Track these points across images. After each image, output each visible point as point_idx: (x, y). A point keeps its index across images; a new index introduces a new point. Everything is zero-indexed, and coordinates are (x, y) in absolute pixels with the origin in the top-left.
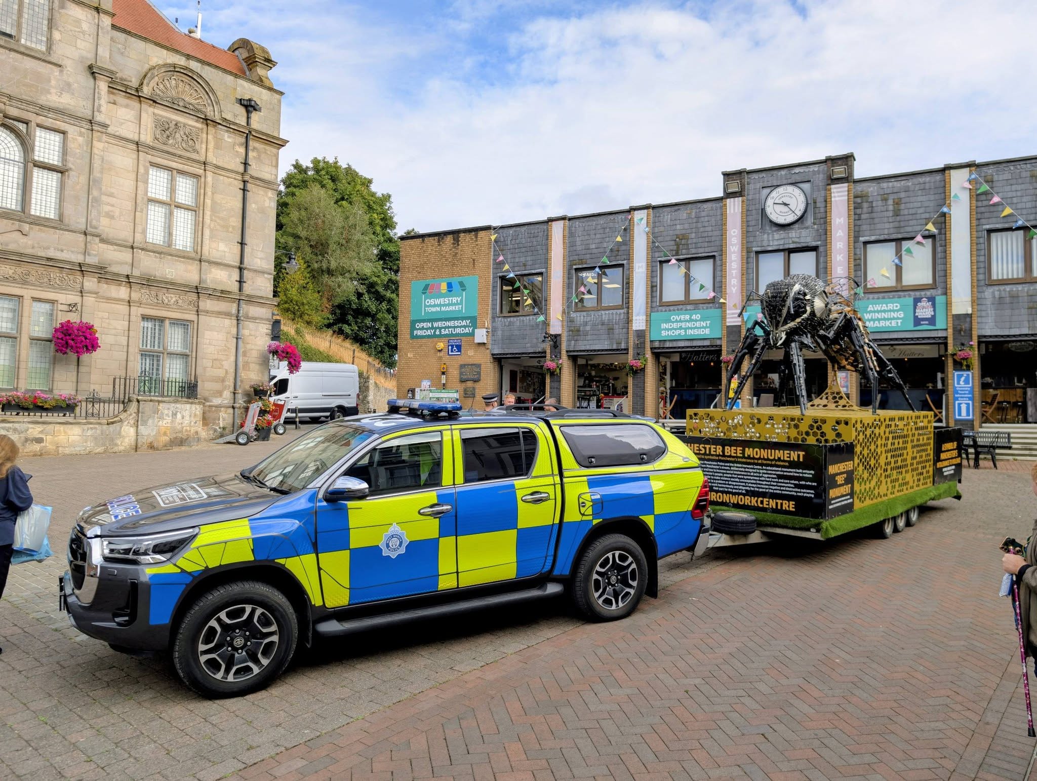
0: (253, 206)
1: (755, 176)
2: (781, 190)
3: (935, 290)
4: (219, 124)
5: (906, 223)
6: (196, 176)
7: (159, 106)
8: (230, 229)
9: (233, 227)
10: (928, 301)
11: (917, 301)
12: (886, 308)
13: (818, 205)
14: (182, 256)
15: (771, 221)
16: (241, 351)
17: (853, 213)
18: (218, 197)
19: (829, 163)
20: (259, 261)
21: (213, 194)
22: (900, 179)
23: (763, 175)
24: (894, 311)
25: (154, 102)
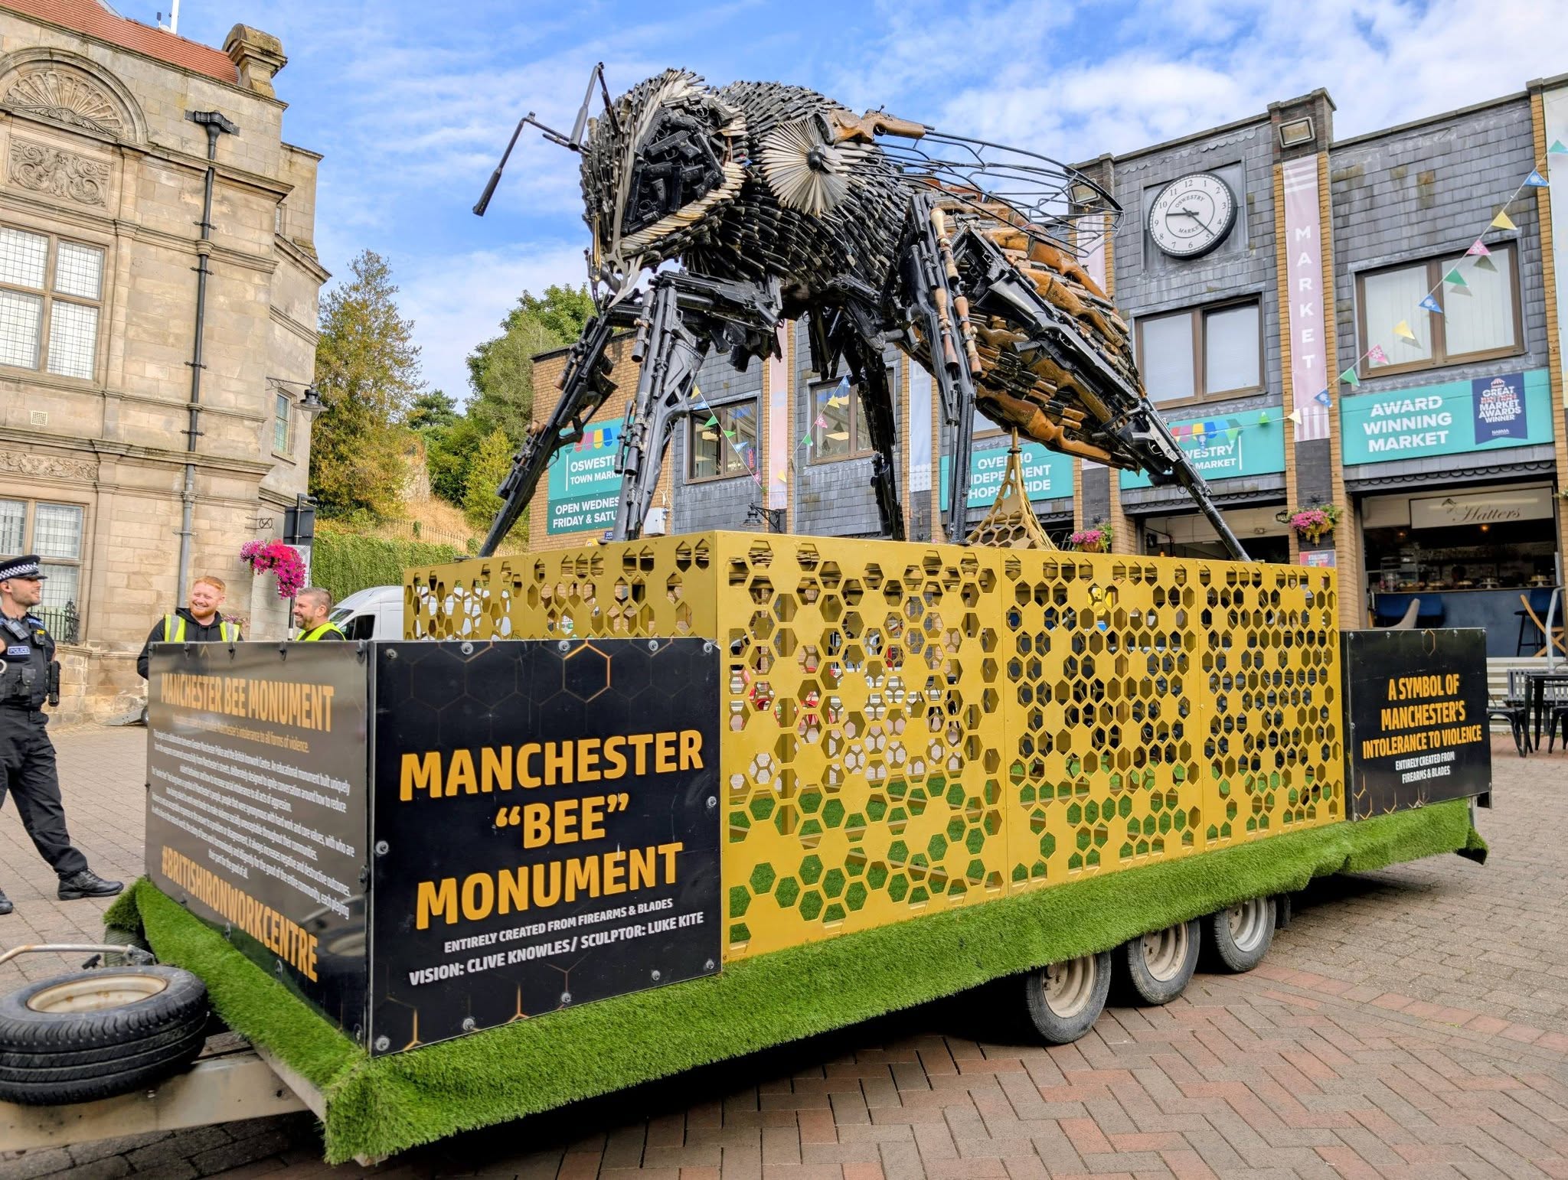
0: (222, 299)
1: (1130, 167)
2: (1180, 187)
3: (1521, 360)
4: (146, 154)
5: (1449, 222)
6: (102, 246)
7: (21, 122)
8: (171, 340)
9: (177, 337)
10: (1507, 385)
11: (1480, 387)
12: (1411, 408)
13: (1258, 207)
14: (70, 387)
15: (1164, 253)
16: (191, 558)
17: (1331, 214)
18: (144, 284)
19: (1276, 116)
20: (231, 397)
21: (133, 277)
22: (1430, 129)
23: (1147, 162)
24: (1429, 413)
25: (8, 114)
